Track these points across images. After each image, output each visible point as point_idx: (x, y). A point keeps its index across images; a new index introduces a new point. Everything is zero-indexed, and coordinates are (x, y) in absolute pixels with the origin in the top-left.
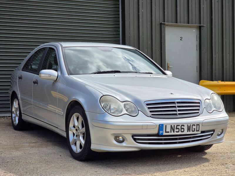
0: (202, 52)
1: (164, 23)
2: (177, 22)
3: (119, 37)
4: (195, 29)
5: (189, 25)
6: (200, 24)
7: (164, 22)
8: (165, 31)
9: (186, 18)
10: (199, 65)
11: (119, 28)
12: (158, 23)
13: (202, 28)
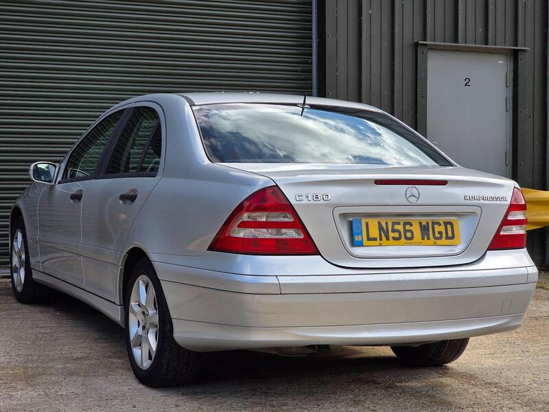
0: (520, 115)
1: (425, 43)
2: (456, 41)
3: (311, 79)
4: (503, 57)
5: (488, 46)
6: (517, 46)
7: (425, 40)
8: (426, 62)
9: (480, 30)
10: (511, 148)
11: (311, 55)
12: (408, 41)
13: (520, 56)
